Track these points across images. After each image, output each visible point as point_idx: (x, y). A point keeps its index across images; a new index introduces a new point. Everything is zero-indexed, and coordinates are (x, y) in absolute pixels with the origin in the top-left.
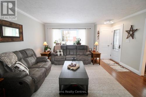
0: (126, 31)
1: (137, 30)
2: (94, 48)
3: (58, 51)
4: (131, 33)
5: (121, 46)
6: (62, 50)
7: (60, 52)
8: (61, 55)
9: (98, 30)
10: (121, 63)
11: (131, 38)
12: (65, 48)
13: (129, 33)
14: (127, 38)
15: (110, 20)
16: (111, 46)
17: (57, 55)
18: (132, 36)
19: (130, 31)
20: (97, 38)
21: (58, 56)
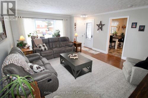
0: (97, 25)
1: (104, 25)
2: (75, 39)
3: (41, 45)
4: (100, 26)
5: (93, 36)
6: (44, 44)
7: (44, 46)
8: (45, 49)
9: (75, 22)
10: (93, 49)
11: (100, 30)
12: (47, 42)
13: (99, 27)
14: (98, 30)
15: (85, 15)
16: (85, 36)
17: (42, 50)
18: (101, 29)
19: (100, 25)
20: (74, 29)
21: (44, 51)
